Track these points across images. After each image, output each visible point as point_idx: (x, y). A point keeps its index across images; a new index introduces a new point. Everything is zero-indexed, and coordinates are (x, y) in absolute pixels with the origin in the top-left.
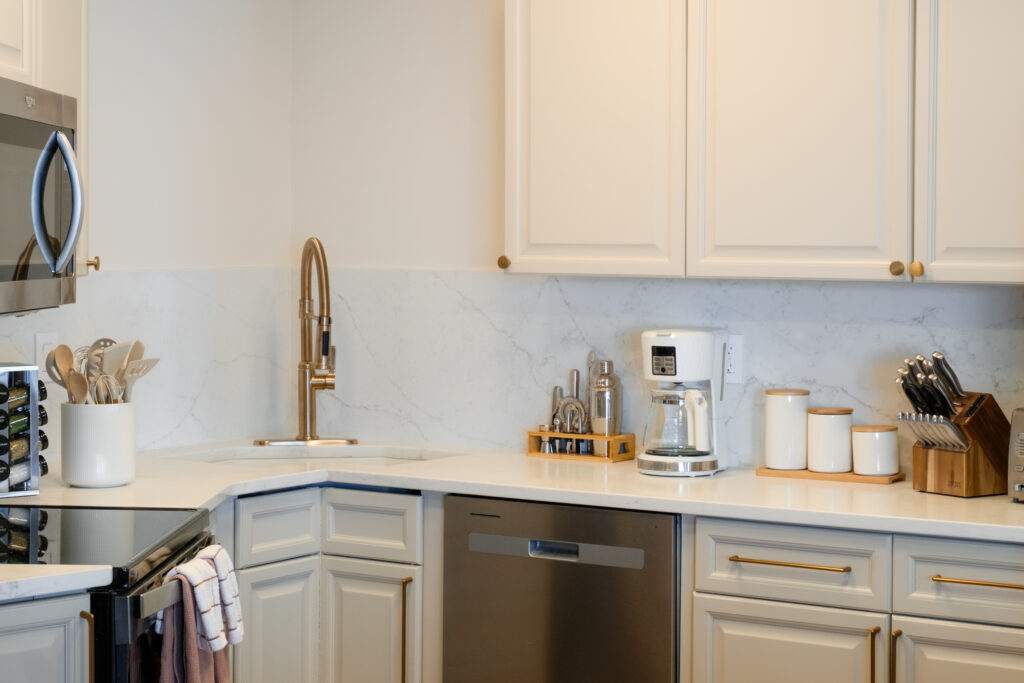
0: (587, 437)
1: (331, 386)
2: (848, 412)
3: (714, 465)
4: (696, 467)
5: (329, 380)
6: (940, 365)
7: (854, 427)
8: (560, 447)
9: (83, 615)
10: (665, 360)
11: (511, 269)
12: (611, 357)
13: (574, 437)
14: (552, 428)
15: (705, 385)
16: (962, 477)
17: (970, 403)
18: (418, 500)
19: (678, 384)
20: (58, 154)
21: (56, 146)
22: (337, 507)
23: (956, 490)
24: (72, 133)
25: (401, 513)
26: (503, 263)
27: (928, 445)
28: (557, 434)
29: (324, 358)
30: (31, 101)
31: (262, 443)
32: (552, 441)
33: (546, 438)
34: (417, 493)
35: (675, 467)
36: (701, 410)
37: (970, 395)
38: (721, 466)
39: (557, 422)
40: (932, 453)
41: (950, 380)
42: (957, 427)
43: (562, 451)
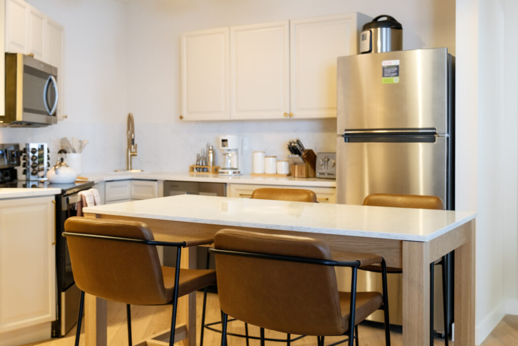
0: (206, 167)
1: (136, 155)
2: (275, 157)
3: (239, 172)
4: (234, 173)
5: (135, 154)
6: (298, 142)
7: (277, 161)
8: (199, 169)
9: (53, 202)
10: (225, 143)
11: (184, 119)
12: (213, 145)
13: (203, 167)
14: (197, 165)
15: (236, 150)
16: (304, 172)
17: (306, 152)
18: (156, 183)
19: (229, 150)
20: (51, 83)
21: (51, 80)
22: (135, 185)
23: (303, 176)
24: (56, 77)
25: (152, 187)
26: (181, 118)
27: (295, 164)
28: (198, 166)
29: (133, 146)
30: (42, 66)
31: (116, 171)
32: (196, 168)
33: (195, 167)
34: (156, 180)
35: (228, 173)
36: (235, 157)
37: (307, 150)
38: (242, 173)
39: (198, 163)
40: (296, 166)
41: (301, 146)
42: (303, 158)
43: (199, 171)
